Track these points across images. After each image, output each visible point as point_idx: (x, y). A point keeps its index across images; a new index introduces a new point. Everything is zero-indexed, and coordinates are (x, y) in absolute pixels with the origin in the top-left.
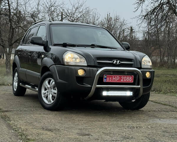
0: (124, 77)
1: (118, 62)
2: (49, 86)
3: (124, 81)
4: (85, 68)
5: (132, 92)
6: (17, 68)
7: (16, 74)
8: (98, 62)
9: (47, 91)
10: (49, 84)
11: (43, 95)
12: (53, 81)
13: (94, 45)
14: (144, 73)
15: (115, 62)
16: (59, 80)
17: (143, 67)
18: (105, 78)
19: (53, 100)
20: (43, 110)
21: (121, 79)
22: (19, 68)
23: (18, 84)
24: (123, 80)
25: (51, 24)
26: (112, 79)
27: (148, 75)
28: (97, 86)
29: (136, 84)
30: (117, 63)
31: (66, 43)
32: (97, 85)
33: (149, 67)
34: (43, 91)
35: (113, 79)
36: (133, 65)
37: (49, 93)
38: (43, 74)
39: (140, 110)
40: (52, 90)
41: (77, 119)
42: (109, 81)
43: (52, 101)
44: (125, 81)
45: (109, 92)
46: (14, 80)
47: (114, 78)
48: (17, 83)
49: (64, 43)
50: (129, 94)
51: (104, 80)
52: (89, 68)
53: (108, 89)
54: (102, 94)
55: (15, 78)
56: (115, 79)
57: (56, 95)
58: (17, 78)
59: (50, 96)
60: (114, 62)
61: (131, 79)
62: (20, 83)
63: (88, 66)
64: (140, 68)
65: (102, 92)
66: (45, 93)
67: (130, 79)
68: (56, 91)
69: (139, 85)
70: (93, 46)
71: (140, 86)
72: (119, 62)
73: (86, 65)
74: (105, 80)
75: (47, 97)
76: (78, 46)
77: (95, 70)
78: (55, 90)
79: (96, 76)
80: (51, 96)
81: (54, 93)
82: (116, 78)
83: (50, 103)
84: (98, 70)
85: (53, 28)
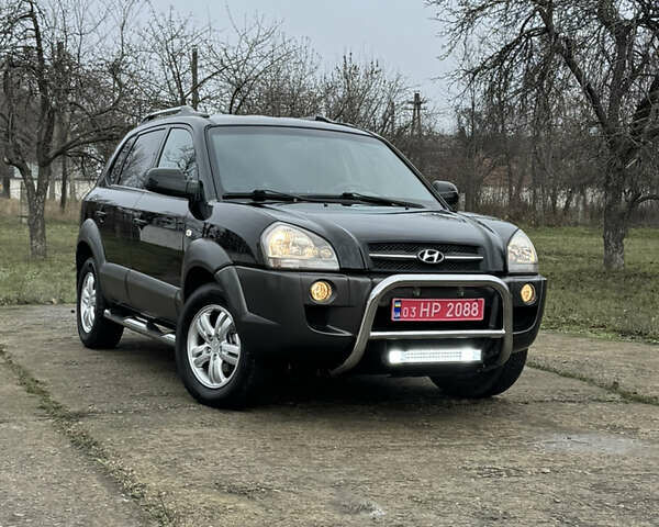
0: (455, 303)
1: (436, 256)
2: (213, 331)
3: (455, 317)
4: (333, 278)
5: (479, 352)
6: (95, 261)
7: (91, 279)
8: (372, 258)
9: (206, 345)
10: (213, 325)
11: (192, 360)
12: (226, 316)
13: (351, 195)
14: (516, 289)
15: (426, 256)
16: (249, 316)
17: (511, 268)
18: (398, 310)
19: (227, 375)
20: (194, 407)
21: (445, 308)
22: (101, 261)
23: (95, 312)
24: (453, 312)
25: (210, 126)
26: (418, 311)
27: (527, 294)
28: (373, 334)
29: (491, 325)
30: (432, 259)
31: (263, 192)
32: (373, 331)
33: (531, 269)
34: (192, 346)
35: (422, 310)
36: (482, 265)
37: (212, 354)
38: (193, 291)
39: (497, 399)
40: (224, 343)
41: (313, 443)
42: (409, 317)
43: (224, 380)
44: (458, 317)
45: (410, 352)
46: (83, 298)
47: (425, 307)
48: (92, 308)
49: (255, 192)
50: (471, 355)
51: (393, 313)
52: (345, 278)
53: (405, 344)
54: (387, 360)
55: (85, 292)
56: (428, 310)
57: (236, 361)
58: (94, 292)
59: (217, 364)
60: (422, 255)
61: (476, 309)
62: (106, 311)
63: (343, 271)
64: (503, 273)
65: (387, 353)
66: (200, 354)
67: (472, 310)
68: (236, 349)
69: (500, 329)
70: (347, 199)
71: (503, 331)
72: (440, 256)
73: (337, 267)
74: (395, 316)
75: (205, 367)
76: (300, 200)
77: (366, 284)
78: (234, 343)
79: (369, 303)
80: (219, 361)
81: (230, 354)
82: (430, 310)
83: (216, 385)
84: (374, 285)
85: (218, 140)
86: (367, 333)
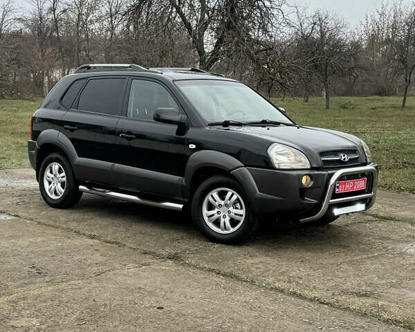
0: (357, 181)
2: (223, 203)
3: (357, 188)
4: (310, 173)
5: (364, 205)
8: (323, 160)
9: (216, 210)
10: (223, 199)
11: (206, 219)
12: (233, 194)
13: (265, 121)
15: (343, 158)
16: (260, 194)
18: (338, 187)
19: (234, 226)
21: (354, 184)
22: (73, 157)
24: (356, 186)
25: (174, 81)
26: (345, 187)
28: (331, 201)
30: (345, 159)
31: (228, 122)
32: (331, 199)
34: (205, 212)
37: (222, 215)
40: (231, 209)
42: (342, 191)
43: (232, 230)
46: (45, 177)
47: (347, 185)
49: (225, 122)
51: (336, 189)
55: (49, 175)
57: (242, 219)
58: (63, 174)
60: (341, 157)
61: (364, 183)
63: (312, 169)
65: (333, 210)
66: (213, 215)
68: (243, 212)
69: (371, 193)
70: (264, 123)
71: (373, 194)
72: (347, 157)
73: (308, 167)
75: (217, 223)
78: (236, 208)
79: (330, 186)
80: (227, 220)
81: (236, 214)
83: (226, 232)
84: (331, 175)
86: (328, 200)
